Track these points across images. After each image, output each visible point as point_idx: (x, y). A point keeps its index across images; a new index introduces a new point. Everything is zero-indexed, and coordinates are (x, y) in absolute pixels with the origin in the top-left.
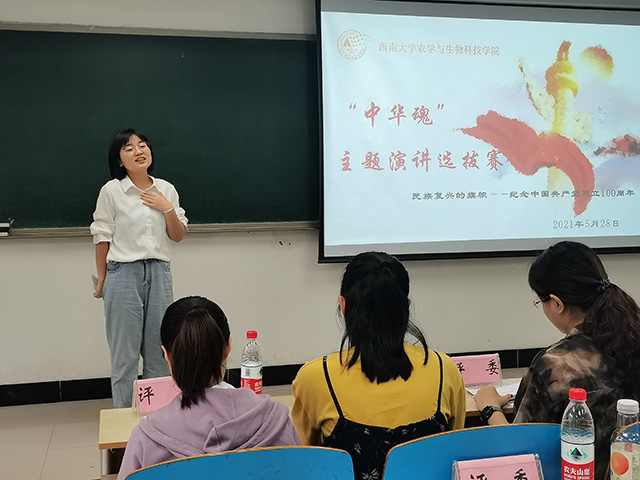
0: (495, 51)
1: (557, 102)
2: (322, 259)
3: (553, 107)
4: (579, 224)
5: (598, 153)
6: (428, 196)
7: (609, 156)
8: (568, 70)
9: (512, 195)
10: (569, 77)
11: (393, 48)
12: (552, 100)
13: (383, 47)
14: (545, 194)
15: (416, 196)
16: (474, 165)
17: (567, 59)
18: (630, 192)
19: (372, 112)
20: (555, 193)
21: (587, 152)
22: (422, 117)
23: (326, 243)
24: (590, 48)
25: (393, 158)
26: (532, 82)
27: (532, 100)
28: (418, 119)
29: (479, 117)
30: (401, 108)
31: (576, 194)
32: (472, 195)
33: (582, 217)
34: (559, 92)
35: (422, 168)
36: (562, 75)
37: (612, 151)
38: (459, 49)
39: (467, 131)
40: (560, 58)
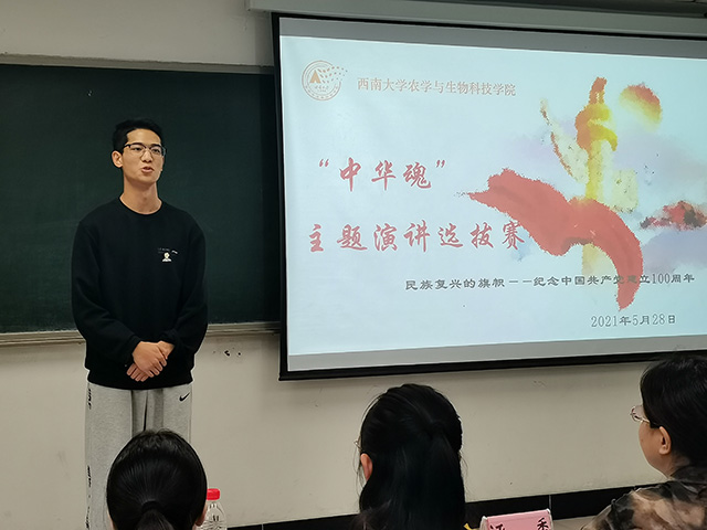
0: (509, 90)
1: (591, 158)
2: (285, 375)
3: (587, 164)
4: (624, 320)
5: (646, 224)
6: (426, 285)
7: (660, 229)
8: (604, 115)
9: (538, 281)
10: (606, 124)
11: (377, 84)
12: (584, 155)
13: (362, 82)
14: (580, 280)
15: (410, 285)
16: (487, 242)
17: (602, 101)
18: (688, 278)
19: (350, 172)
20: (593, 280)
21: (632, 224)
22: (416, 178)
23: (290, 353)
24: (631, 88)
25: (378, 233)
26: (559, 132)
27: (560, 155)
28: (412, 181)
29: (491, 178)
30: (389, 166)
31: (619, 280)
32: (485, 283)
33: (629, 311)
34: (594, 144)
35: (419, 248)
36: (598, 122)
37: (664, 222)
38: (463, 87)
39: (476, 196)
40: (593, 100)
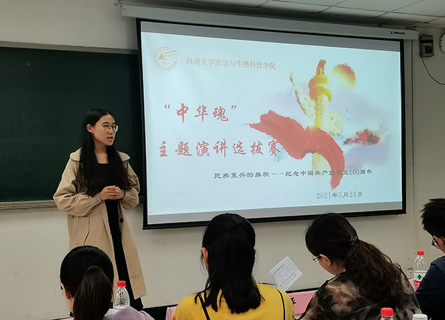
0: (272, 66)
1: (317, 105)
2: (146, 226)
3: (314, 108)
4: (334, 195)
5: (347, 142)
6: (226, 175)
7: (354, 145)
8: (324, 81)
9: (288, 174)
10: (325, 86)
11: (197, 61)
12: (313, 103)
13: (189, 60)
14: (311, 173)
15: (217, 175)
16: (259, 152)
17: (323, 73)
18: (369, 171)
19: (182, 111)
20: (318, 173)
21: (339, 142)
22: (220, 115)
23: (149, 214)
24: (339, 66)
25: (199, 147)
26: (299, 90)
27: (300, 103)
28: (218, 117)
29: (262, 116)
30: (204, 108)
31: (332, 173)
32: (258, 175)
33: (337, 190)
34: (319, 97)
35: (221, 154)
36: (321, 85)
37: (356, 141)
38: (246, 63)
39: (254, 126)
40: (318, 72)
